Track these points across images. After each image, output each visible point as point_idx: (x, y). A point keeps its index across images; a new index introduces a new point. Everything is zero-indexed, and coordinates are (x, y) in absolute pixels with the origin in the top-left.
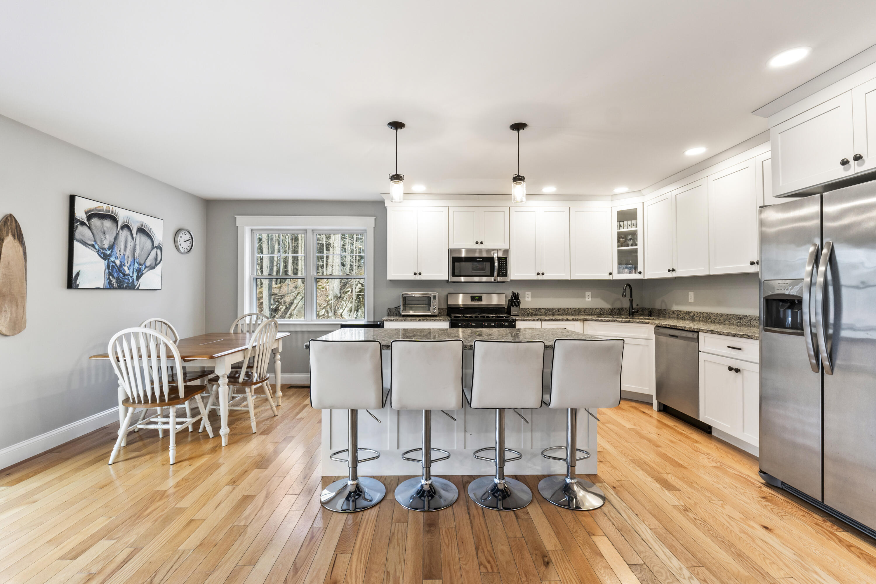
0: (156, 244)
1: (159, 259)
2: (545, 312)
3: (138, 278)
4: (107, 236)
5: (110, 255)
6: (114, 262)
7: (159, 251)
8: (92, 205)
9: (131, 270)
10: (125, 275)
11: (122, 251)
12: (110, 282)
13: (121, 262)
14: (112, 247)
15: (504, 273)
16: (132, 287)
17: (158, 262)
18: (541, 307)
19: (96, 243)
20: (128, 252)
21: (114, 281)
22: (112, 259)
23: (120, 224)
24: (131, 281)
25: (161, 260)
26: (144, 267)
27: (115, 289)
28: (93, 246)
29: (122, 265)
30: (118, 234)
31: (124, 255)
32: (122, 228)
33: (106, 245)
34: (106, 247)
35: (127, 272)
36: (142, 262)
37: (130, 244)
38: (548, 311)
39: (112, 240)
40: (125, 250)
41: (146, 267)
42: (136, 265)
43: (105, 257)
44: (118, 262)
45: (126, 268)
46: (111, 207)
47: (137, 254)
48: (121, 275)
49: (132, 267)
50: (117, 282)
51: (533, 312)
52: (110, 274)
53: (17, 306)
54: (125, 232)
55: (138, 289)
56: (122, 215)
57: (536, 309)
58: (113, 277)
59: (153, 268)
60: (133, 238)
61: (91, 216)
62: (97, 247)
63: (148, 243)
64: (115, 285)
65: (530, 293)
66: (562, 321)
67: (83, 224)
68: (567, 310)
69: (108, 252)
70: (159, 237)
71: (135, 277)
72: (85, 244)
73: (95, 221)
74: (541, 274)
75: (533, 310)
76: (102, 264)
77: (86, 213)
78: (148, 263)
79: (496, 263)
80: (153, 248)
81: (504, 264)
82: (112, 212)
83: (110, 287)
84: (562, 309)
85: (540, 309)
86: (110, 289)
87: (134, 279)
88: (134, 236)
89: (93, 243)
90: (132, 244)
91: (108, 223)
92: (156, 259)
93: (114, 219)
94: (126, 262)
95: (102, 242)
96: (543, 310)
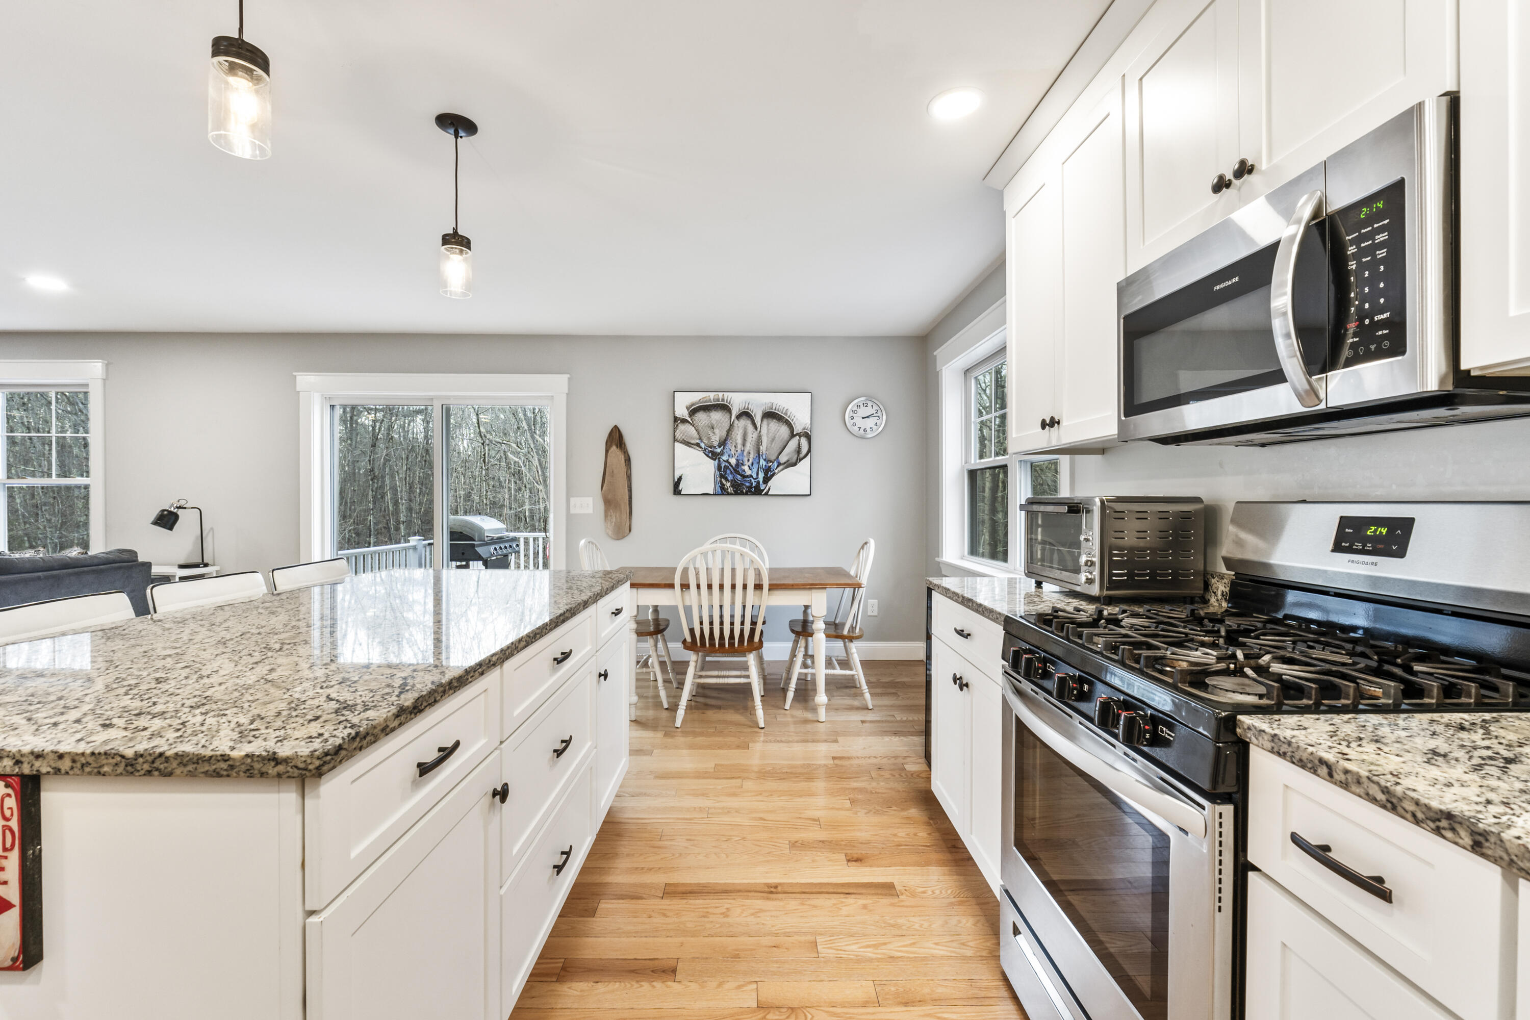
0: (798, 429)
1: (804, 450)
3: (767, 480)
4: (717, 431)
5: (722, 453)
6: (727, 461)
7: (804, 441)
8: (695, 398)
9: (755, 470)
10: (744, 476)
11: (739, 447)
12: (722, 487)
13: (737, 460)
14: (723, 443)
16: (757, 491)
17: (802, 455)
19: (702, 441)
20: (749, 446)
21: (728, 484)
22: (725, 458)
23: (735, 413)
24: (754, 484)
25: (809, 451)
26: (776, 464)
27: (729, 494)
28: (698, 445)
29: (739, 464)
30: (731, 426)
31: (743, 451)
32: (739, 417)
33: (715, 440)
34: (716, 444)
35: (748, 472)
36: (773, 458)
37: (752, 436)
39: (724, 434)
40: (744, 445)
41: (779, 464)
42: (763, 463)
43: (714, 456)
44: (733, 461)
45: (746, 468)
46: (721, 394)
47: (763, 448)
48: (739, 477)
49: (756, 466)
50: (732, 486)
52: (722, 476)
53: (621, 511)
54: (744, 422)
55: (766, 494)
58: (727, 480)
59: (795, 464)
60: (756, 428)
61: (694, 411)
62: (703, 445)
63: (784, 431)
64: (730, 490)
67: (684, 421)
69: (719, 450)
71: (761, 479)
72: (688, 444)
73: (701, 417)
77: (688, 408)
78: (783, 458)
80: (793, 435)
82: (723, 400)
83: (723, 491)
86: (723, 494)
87: (758, 482)
88: (758, 425)
89: (698, 441)
90: (755, 435)
91: (717, 416)
92: (799, 451)
93: (724, 408)
94: (746, 460)
95: (709, 438)
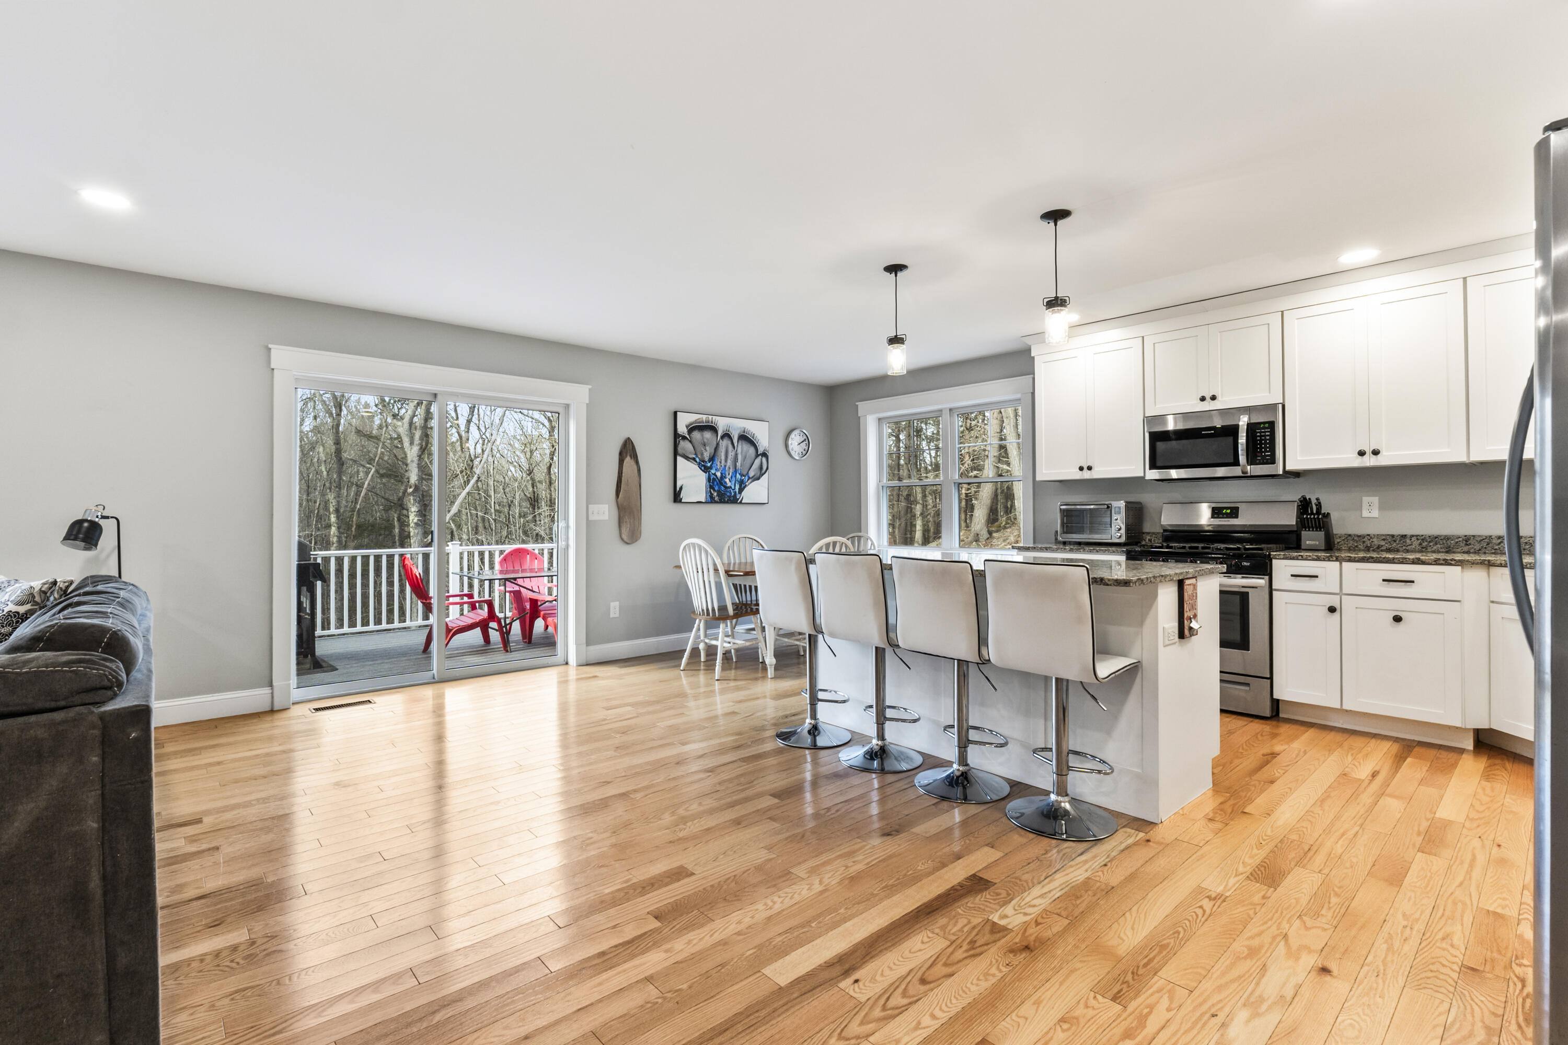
0: (761, 451)
1: (765, 468)
2: (1420, 544)
3: (741, 490)
4: (708, 448)
5: (711, 468)
6: (715, 474)
7: (764, 460)
8: (692, 418)
9: (733, 482)
10: (726, 487)
11: (723, 462)
12: (711, 496)
13: (721, 474)
14: (712, 459)
15: (1268, 456)
16: (734, 500)
17: (763, 471)
18: (1409, 532)
19: (697, 456)
20: (729, 463)
21: (715, 494)
22: (713, 471)
23: (720, 433)
24: (733, 494)
25: (767, 468)
26: (747, 478)
27: (716, 502)
28: (694, 459)
29: (723, 477)
30: (718, 444)
31: (725, 466)
32: (722, 437)
33: (706, 456)
34: (707, 459)
35: (729, 484)
36: (745, 473)
37: (731, 454)
38: (1430, 542)
39: (713, 451)
40: (726, 461)
41: (749, 478)
42: (738, 476)
43: (706, 469)
44: (719, 474)
45: (727, 480)
46: (710, 417)
47: (739, 464)
48: (723, 488)
49: (734, 478)
50: (718, 495)
51: (1383, 543)
52: (711, 487)
53: (634, 518)
54: (725, 443)
55: (741, 503)
56: (722, 424)
57: (1393, 536)
58: (714, 490)
59: (758, 479)
60: (734, 447)
61: (692, 429)
62: (698, 460)
63: (752, 451)
64: (716, 499)
65: (1375, 500)
66: (1402, 563)
67: (684, 438)
68: (1496, 541)
69: (709, 465)
70: (763, 443)
71: (737, 490)
72: (687, 458)
73: (696, 435)
74: (1368, 452)
75: (1384, 540)
76: (702, 477)
77: (687, 427)
78: (751, 474)
79: (1243, 436)
80: (757, 456)
81: (1268, 438)
82: (712, 422)
83: (711, 500)
84: (1479, 539)
85: (1404, 536)
86: (711, 502)
87: (735, 492)
88: (736, 445)
89: (694, 456)
90: (733, 454)
91: (708, 435)
92: (761, 467)
93: (713, 429)
94: (727, 474)
95: (702, 454)
96: (1413, 539)
